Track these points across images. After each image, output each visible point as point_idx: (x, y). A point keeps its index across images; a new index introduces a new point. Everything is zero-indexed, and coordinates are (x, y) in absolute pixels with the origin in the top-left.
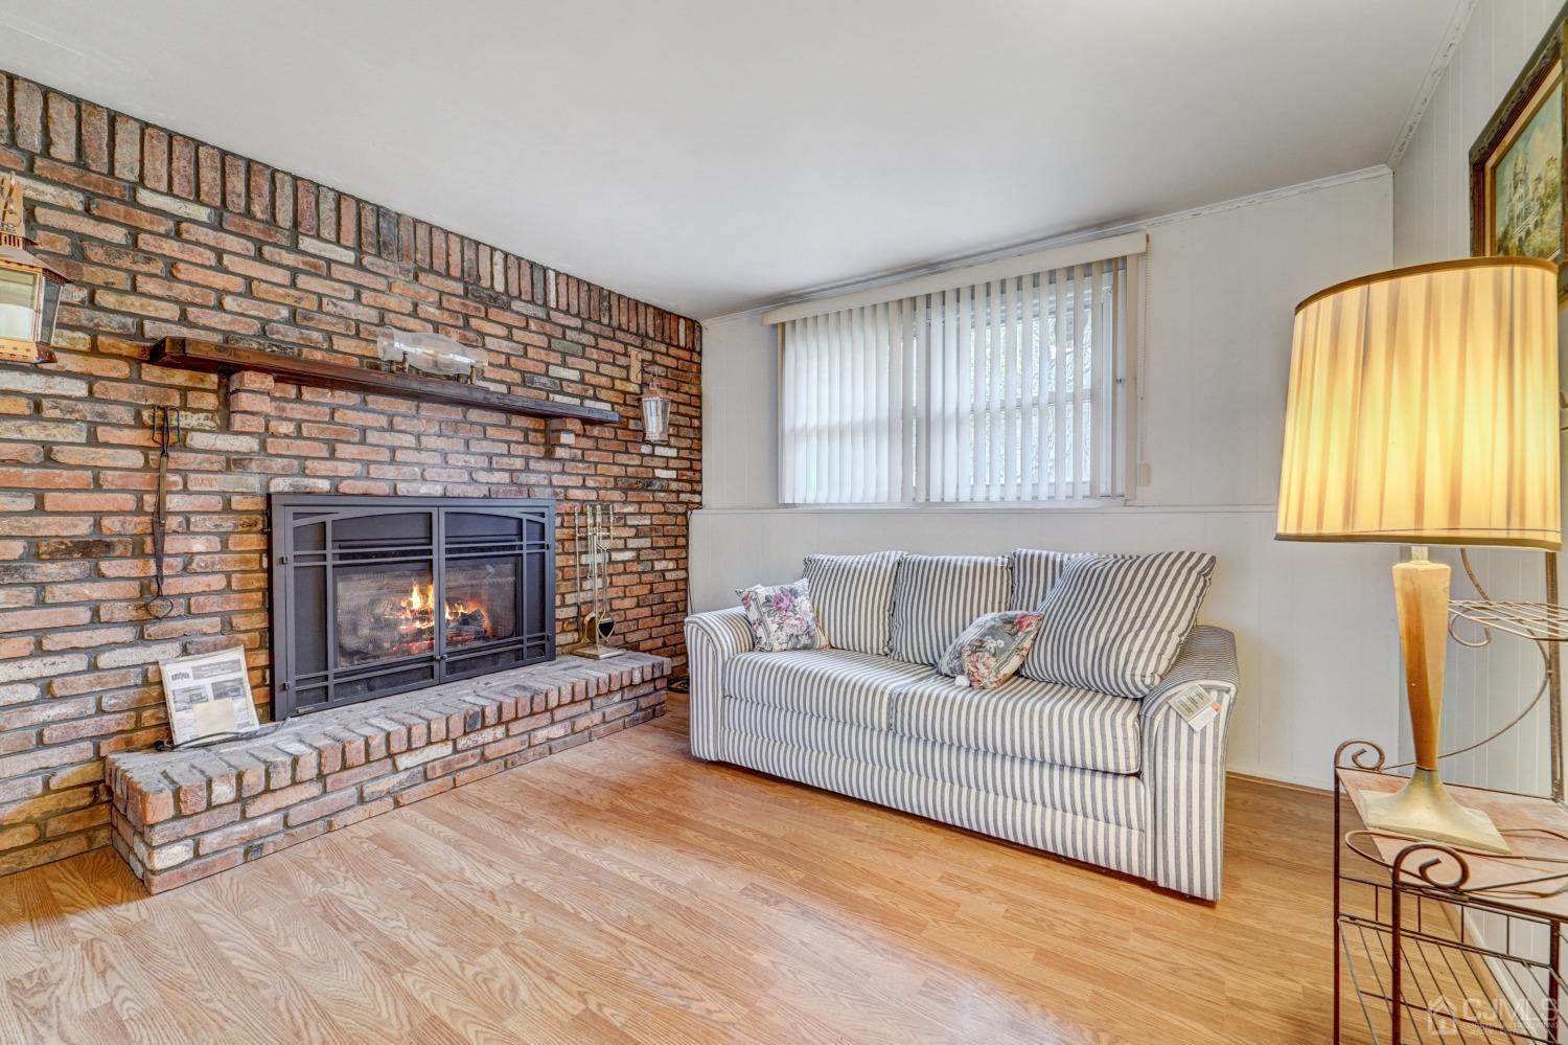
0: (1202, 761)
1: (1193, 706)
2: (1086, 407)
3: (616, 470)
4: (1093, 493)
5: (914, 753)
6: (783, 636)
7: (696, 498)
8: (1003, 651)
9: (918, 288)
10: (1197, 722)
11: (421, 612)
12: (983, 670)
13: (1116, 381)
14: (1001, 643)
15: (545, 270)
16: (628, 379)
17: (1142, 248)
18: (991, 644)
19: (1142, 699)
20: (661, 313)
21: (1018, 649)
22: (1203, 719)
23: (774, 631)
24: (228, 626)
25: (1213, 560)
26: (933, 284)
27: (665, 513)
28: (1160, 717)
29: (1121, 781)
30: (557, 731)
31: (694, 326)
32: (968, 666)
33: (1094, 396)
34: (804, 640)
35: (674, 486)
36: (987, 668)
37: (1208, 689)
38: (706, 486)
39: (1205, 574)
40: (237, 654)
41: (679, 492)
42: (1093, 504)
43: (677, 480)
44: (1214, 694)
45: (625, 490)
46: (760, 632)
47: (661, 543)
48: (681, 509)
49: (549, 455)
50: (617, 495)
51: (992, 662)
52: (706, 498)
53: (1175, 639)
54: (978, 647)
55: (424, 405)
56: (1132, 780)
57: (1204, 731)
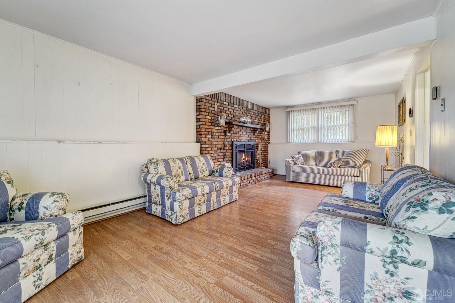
0: (367, 173)
1: (366, 167)
2: (347, 127)
3: (260, 137)
4: (348, 141)
5: (325, 176)
6: (300, 163)
7: (269, 141)
8: (338, 163)
9: (317, 107)
10: (367, 169)
11: (244, 159)
12: (335, 165)
13: (352, 123)
14: (338, 162)
15: (254, 104)
16: (262, 121)
17: (357, 103)
18: (336, 162)
19: (359, 168)
20: (266, 108)
21: (340, 163)
22: (367, 168)
23: (299, 162)
24: (229, 160)
25: (368, 150)
26: (319, 106)
27: (266, 144)
28: (362, 169)
29: (357, 177)
30: (263, 178)
31: (269, 110)
32: (333, 165)
33: (349, 125)
34: (303, 164)
35: (267, 139)
36: (336, 165)
37: (368, 165)
38: (270, 139)
39: (367, 152)
40: (230, 163)
41: (267, 140)
42: (348, 142)
43: (267, 138)
44: (369, 165)
45: (261, 140)
46: (296, 162)
47: (265, 150)
48: (267, 143)
49: (254, 134)
50: (260, 141)
51: (337, 165)
52: (271, 141)
53: (363, 160)
54: (334, 163)
55: (243, 128)
56: (358, 177)
57: (367, 170)
